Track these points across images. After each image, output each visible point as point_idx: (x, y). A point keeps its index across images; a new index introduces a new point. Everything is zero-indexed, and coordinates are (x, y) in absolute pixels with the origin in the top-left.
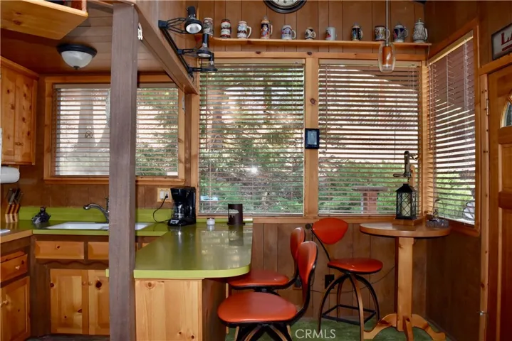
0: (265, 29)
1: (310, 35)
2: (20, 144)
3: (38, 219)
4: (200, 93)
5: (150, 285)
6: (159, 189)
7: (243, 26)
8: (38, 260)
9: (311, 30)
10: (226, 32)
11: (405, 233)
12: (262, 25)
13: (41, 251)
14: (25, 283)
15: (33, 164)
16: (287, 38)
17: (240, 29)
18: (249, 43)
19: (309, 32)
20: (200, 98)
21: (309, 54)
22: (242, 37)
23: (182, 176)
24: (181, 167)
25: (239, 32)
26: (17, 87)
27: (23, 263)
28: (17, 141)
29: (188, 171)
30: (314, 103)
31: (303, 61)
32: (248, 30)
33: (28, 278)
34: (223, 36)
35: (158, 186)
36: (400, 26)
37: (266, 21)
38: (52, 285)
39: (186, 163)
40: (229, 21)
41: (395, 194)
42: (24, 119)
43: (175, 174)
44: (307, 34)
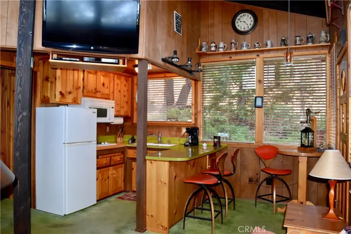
0: (233, 45)
1: (257, 46)
2: (123, 107)
3: (131, 140)
4: (202, 80)
5: (151, 162)
6: (183, 128)
7: (221, 45)
8: (128, 157)
9: (257, 43)
10: (213, 49)
11: (303, 154)
12: (232, 43)
13: (129, 154)
14: (122, 167)
15: (130, 116)
16: (245, 49)
17: (220, 46)
18: (224, 53)
19: (256, 44)
20: (202, 82)
21: (258, 56)
22: (221, 50)
23: (193, 122)
24: (193, 117)
25: (219, 48)
26: (122, 82)
27: (121, 158)
28: (122, 106)
29: (196, 119)
30: (260, 83)
31: (255, 60)
32: (225, 46)
33: (123, 165)
34: (212, 51)
35: (182, 126)
36: (310, 35)
37: (233, 41)
38: (133, 169)
39: (195, 115)
40: (215, 43)
41: (300, 133)
42: (125, 96)
43: (190, 121)
44: (255, 46)
